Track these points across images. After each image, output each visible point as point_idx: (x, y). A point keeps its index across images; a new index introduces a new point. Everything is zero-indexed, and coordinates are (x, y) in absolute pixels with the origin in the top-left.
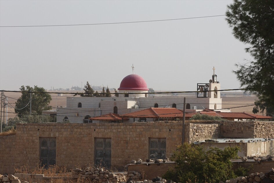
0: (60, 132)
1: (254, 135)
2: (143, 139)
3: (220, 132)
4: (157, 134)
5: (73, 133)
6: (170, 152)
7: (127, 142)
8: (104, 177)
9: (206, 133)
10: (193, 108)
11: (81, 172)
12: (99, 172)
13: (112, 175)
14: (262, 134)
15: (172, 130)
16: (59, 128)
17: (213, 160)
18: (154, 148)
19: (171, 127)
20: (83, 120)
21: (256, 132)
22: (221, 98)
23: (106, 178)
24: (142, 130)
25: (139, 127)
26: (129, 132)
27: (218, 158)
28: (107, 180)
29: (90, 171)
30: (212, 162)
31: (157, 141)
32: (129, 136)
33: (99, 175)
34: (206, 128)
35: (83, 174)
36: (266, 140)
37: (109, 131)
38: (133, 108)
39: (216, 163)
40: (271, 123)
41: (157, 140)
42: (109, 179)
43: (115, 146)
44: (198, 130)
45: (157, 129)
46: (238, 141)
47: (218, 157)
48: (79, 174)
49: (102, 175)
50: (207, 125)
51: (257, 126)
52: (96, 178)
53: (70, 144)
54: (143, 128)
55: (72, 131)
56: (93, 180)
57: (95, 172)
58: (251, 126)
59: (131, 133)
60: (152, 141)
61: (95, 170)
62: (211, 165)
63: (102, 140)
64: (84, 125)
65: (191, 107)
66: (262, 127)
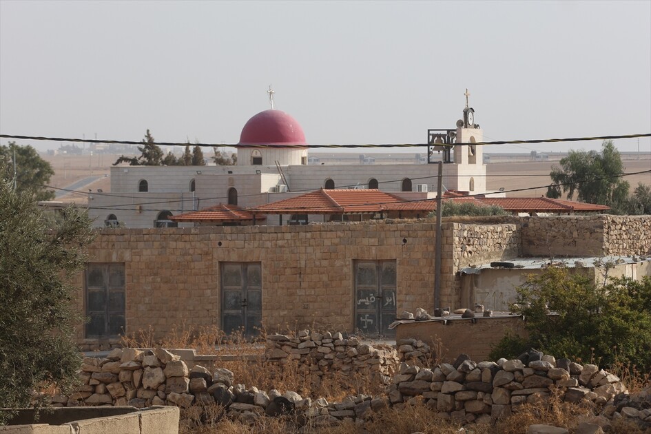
0: (134, 251)
1: (603, 249)
2: (338, 263)
3: (522, 243)
4: (374, 251)
5: (168, 251)
6: (406, 294)
7: (299, 272)
8: (345, 353)
9: (489, 245)
10: (420, 188)
11: (288, 343)
12: (332, 342)
13: (366, 348)
14: (621, 247)
15: (409, 240)
16: (132, 239)
17: (619, 307)
18: (367, 286)
19: (406, 234)
20: (155, 221)
21: (608, 241)
22: (484, 163)
23: (351, 355)
24: (337, 241)
25: (329, 234)
26: (304, 248)
27: (632, 302)
28: (352, 360)
29: (311, 340)
30: (618, 312)
31: (375, 268)
32: (304, 257)
33: (333, 348)
34: (490, 234)
35: (293, 348)
36: (635, 260)
37: (256, 245)
38: (275, 190)
39: (628, 315)
40: (641, 219)
41: (374, 265)
42: (358, 360)
43: (270, 282)
44: (471, 239)
45: (373, 240)
46: (571, 263)
47: (631, 299)
48: (283, 348)
49: (341, 349)
50: (491, 227)
51: (609, 227)
52: (326, 357)
53: (159, 280)
54: (340, 237)
55: (163, 247)
56: (318, 360)
57: (323, 341)
58: (597, 227)
59: (310, 250)
60: (361, 269)
61: (323, 338)
62: (615, 321)
63: (239, 267)
64: (193, 231)
65: (415, 185)
66: (621, 229)
